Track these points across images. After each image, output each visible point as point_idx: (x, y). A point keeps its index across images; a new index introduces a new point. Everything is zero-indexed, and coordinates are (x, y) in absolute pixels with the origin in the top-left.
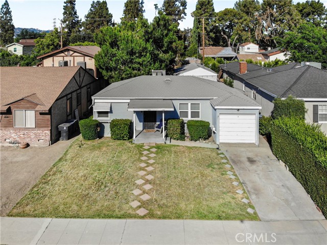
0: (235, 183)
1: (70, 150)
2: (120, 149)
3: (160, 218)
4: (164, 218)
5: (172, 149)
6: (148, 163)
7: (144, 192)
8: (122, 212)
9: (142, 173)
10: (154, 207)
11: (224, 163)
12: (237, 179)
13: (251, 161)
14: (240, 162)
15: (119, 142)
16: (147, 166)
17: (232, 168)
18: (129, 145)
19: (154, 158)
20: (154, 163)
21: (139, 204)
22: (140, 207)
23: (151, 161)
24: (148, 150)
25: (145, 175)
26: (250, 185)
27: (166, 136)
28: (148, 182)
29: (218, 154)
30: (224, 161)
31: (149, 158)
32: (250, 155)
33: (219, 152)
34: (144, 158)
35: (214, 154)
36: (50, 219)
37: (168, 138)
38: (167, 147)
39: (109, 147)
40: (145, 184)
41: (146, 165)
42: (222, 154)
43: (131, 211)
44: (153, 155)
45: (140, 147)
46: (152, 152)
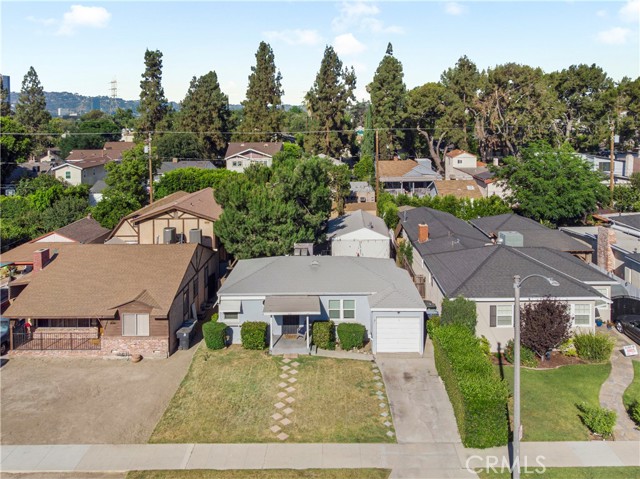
0: (382, 405)
1: (195, 365)
2: (255, 364)
3: (300, 442)
4: (304, 441)
5: (319, 362)
6: (288, 382)
7: (284, 417)
8: (263, 437)
9: (282, 395)
10: (295, 432)
11: (376, 381)
12: (386, 401)
13: (407, 377)
14: (394, 378)
15: (252, 352)
16: (287, 387)
17: (384, 387)
18: (265, 357)
19: (296, 376)
20: (296, 382)
21: (280, 428)
22: (280, 432)
23: (292, 380)
24: (289, 364)
25: (286, 397)
26: (397, 407)
27: (312, 344)
28: (288, 405)
29: (372, 369)
30: (377, 378)
31: (290, 376)
32: (409, 369)
33: (374, 365)
34: (283, 376)
35: (367, 370)
36: (192, 445)
37: (314, 347)
38: (312, 360)
39: (241, 361)
40: (285, 408)
41: (286, 385)
42: (377, 368)
43: (271, 436)
44: (294, 372)
45: (279, 359)
46: (293, 368)
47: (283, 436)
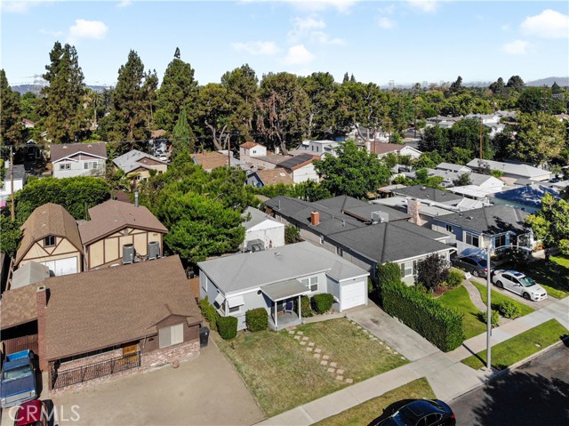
0: (381, 343)
1: (230, 355)
4: (364, 379)
5: (314, 327)
6: (311, 346)
7: (336, 368)
8: (338, 385)
9: (317, 356)
10: (353, 375)
11: (361, 329)
12: (380, 340)
13: (375, 322)
14: (369, 324)
15: (261, 334)
16: (314, 349)
17: (369, 331)
18: (274, 334)
19: (310, 340)
20: (316, 345)
21: (342, 377)
22: (345, 379)
24: (296, 334)
25: (322, 356)
26: (389, 342)
28: (329, 361)
30: (359, 327)
31: (307, 342)
32: (371, 316)
33: (349, 320)
34: (302, 343)
35: (348, 324)
36: (301, 407)
38: (307, 327)
42: (352, 321)
43: (343, 383)
44: (306, 338)
45: (285, 332)
46: (302, 336)
47: (349, 381)
